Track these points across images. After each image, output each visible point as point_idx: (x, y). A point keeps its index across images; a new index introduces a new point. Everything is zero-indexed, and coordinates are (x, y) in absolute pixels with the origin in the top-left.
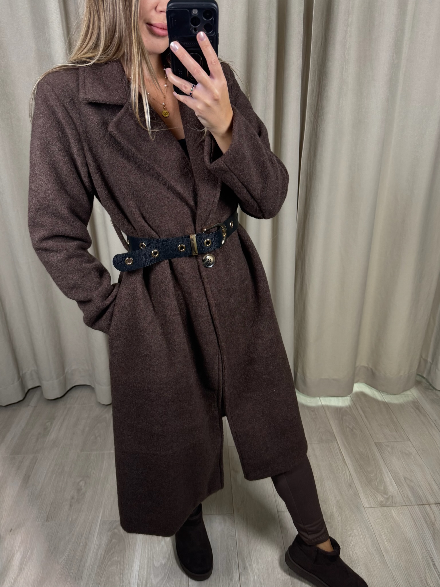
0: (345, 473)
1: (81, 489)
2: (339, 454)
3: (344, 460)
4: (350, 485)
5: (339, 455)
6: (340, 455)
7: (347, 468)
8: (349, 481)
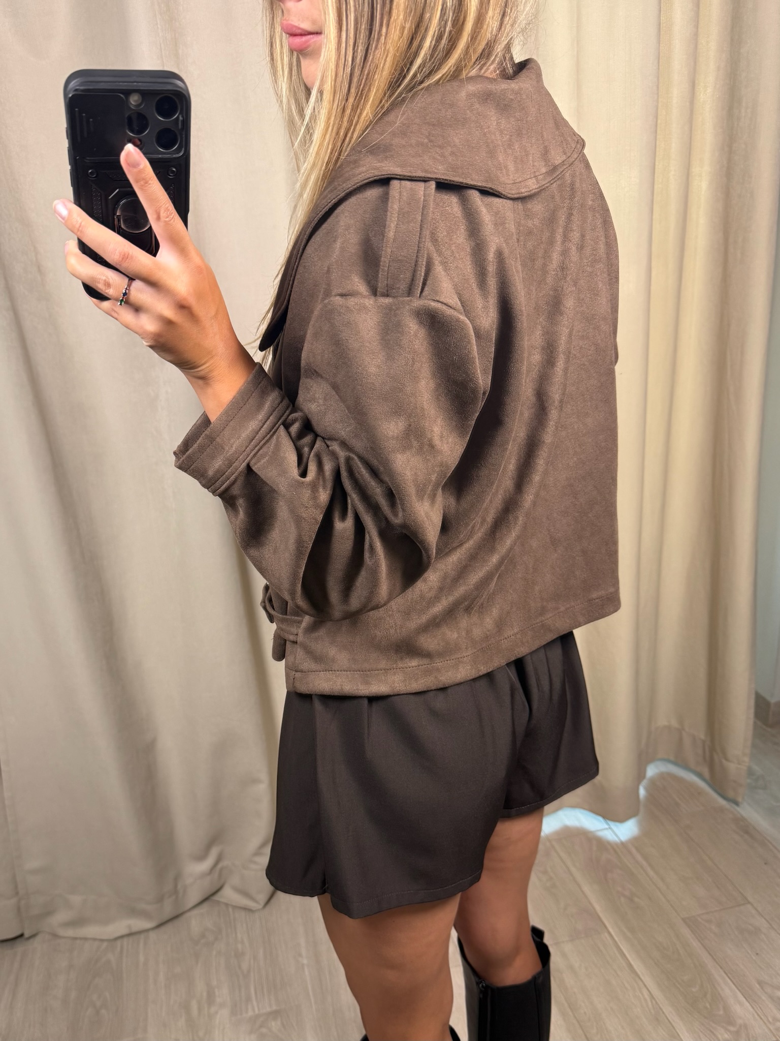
2: (619, 956)
3: (630, 965)
4: (657, 1019)
6: (621, 959)
7: (642, 983)
8: (653, 1012)
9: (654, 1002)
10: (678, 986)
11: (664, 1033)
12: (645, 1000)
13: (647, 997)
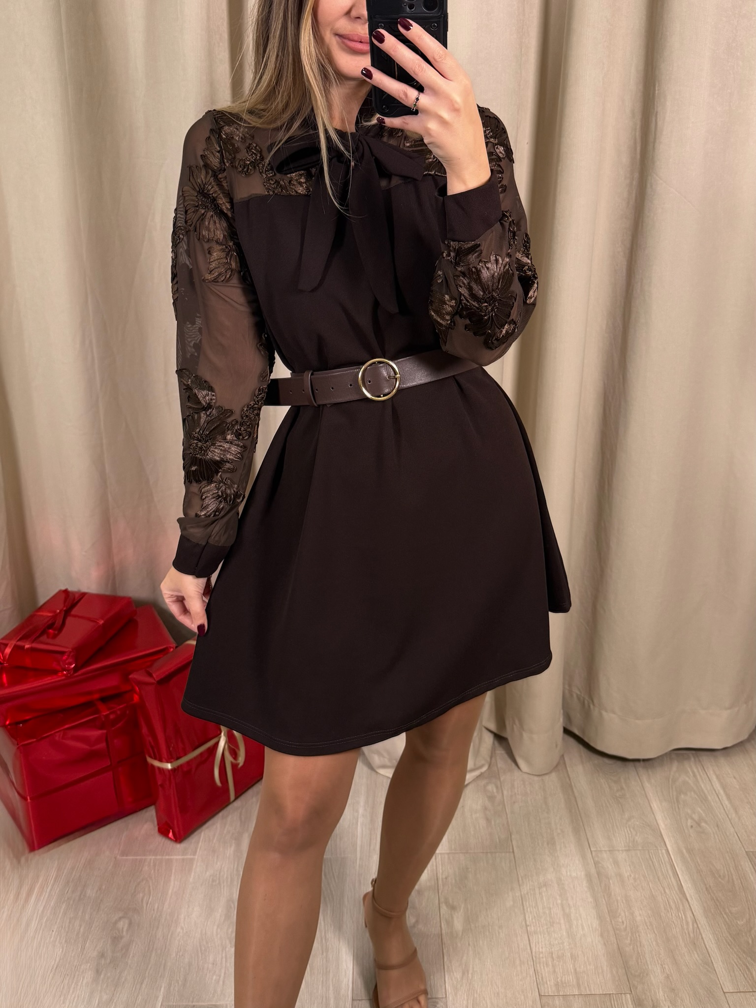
0: (683, 917)
1: (122, 937)
2: (671, 875)
3: (680, 887)
4: (694, 943)
5: (670, 878)
6: (672, 878)
7: (688, 906)
8: (692, 935)
9: (696, 926)
10: (725, 916)
11: (697, 958)
12: (687, 923)
13: (689, 920)
